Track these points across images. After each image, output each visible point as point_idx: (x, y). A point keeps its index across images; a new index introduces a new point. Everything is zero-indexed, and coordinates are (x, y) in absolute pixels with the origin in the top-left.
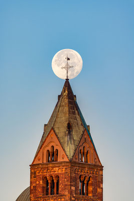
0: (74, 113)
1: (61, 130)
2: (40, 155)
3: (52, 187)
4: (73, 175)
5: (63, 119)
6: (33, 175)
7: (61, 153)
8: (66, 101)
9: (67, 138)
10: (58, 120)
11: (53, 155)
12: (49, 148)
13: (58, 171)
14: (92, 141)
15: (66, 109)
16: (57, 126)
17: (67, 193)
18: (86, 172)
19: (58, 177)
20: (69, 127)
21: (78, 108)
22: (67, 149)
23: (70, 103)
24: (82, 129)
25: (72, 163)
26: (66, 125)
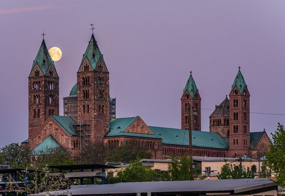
0: (96, 49)
1: (90, 57)
2: (81, 68)
3: (87, 82)
4: (95, 76)
5: (91, 52)
6: (78, 76)
7: (90, 67)
8: (92, 44)
9: (93, 60)
10: (89, 52)
11: (87, 68)
12: (85, 65)
13: (89, 75)
14: (104, 62)
15: (92, 47)
16: (88, 55)
17: (93, 84)
18: (101, 75)
19: (89, 77)
20: (94, 55)
21: (97, 47)
22: (93, 65)
23: (94, 44)
24: (99, 56)
25: (95, 71)
26: (92, 54)
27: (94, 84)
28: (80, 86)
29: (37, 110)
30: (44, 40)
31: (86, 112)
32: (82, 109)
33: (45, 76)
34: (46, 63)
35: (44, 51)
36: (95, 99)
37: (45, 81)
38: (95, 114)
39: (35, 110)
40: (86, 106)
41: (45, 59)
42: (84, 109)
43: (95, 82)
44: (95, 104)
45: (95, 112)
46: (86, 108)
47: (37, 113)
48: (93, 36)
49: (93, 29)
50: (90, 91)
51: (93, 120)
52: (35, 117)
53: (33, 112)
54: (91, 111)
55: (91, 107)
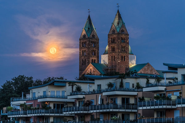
2: (110, 32)
3: (114, 40)
4: (119, 37)
6: (109, 37)
9: (117, 27)
12: (113, 30)
13: (115, 36)
15: (118, 18)
16: (115, 23)
18: (123, 36)
19: (115, 38)
20: (118, 23)
21: (121, 18)
22: (117, 30)
23: (119, 17)
24: (122, 24)
25: (118, 34)
26: (117, 23)
27: (118, 42)
28: (110, 44)
29: (84, 60)
30: (89, 15)
31: (113, 60)
32: (111, 58)
33: (89, 38)
34: (90, 29)
35: (89, 22)
36: (118, 52)
37: (89, 41)
38: (119, 61)
39: (83, 60)
40: (113, 57)
41: (90, 27)
42: (112, 59)
43: (119, 41)
44: (118, 55)
45: (118, 60)
46: (113, 58)
47: (84, 62)
48: (118, 11)
49: (118, 7)
50: (116, 46)
51: (117, 65)
52: (83, 64)
53: (82, 61)
54: (116, 60)
55: (116, 57)
